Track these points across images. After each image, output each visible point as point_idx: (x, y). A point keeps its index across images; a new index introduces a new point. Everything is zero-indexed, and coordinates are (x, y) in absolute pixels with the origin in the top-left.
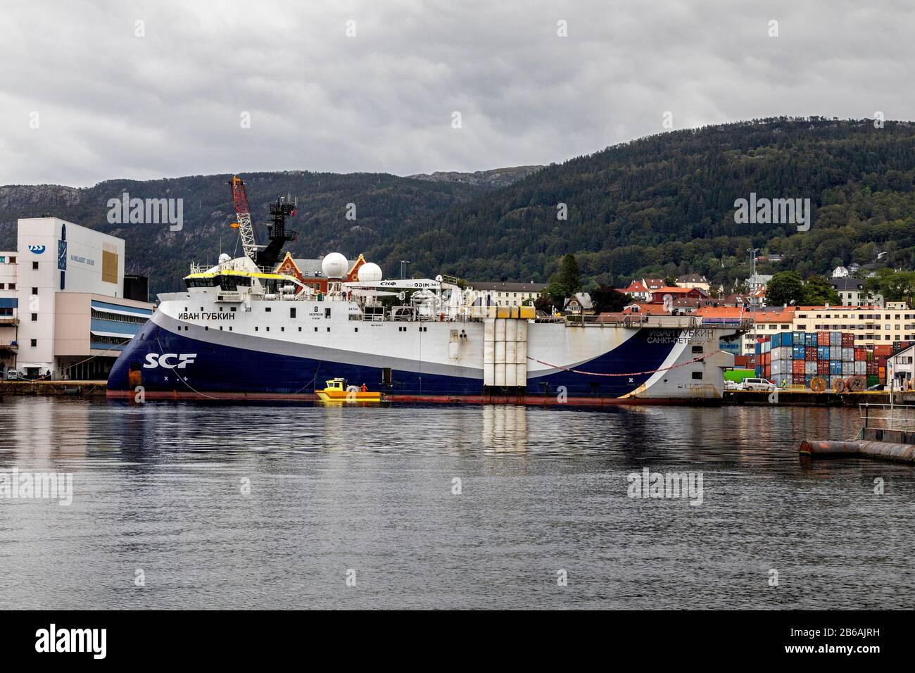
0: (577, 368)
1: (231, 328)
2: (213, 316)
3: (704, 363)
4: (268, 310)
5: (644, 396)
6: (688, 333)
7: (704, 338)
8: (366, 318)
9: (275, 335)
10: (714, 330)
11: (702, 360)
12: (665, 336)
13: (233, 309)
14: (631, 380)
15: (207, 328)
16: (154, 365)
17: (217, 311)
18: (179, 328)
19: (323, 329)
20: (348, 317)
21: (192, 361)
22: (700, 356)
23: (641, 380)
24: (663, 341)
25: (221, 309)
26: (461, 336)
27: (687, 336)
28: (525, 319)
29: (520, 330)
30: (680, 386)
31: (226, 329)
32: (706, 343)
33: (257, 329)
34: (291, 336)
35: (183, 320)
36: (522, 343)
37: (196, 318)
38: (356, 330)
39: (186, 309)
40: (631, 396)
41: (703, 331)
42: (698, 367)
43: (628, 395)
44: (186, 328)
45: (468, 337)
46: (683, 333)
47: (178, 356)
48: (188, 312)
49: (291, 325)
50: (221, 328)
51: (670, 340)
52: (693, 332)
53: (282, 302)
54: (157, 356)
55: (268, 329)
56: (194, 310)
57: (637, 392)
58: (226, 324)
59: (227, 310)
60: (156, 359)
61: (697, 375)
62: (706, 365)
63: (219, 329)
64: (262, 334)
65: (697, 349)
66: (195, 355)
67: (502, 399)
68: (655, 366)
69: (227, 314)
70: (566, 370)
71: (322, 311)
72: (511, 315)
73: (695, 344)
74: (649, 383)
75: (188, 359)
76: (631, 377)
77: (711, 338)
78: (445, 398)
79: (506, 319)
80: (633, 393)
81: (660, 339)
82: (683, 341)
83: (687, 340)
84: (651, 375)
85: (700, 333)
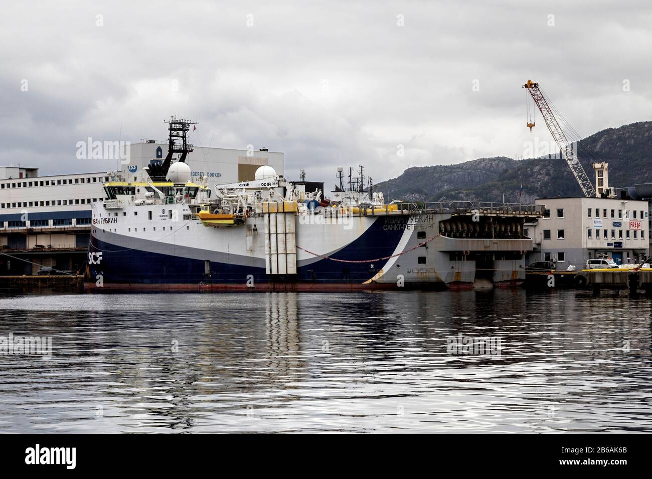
0: (332, 256)
1: (115, 230)
2: (106, 221)
3: (427, 248)
4: (136, 214)
5: (381, 281)
6: (414, 220)
7: (427, 223)
9: (140, 235)
10: (433, 215)
11: (425, 245)
12: (397, 223)
13: (117, 214)
14: (372, 266)
15: (104, 231)
16: (91, 261)
17: (108, 217)
19: (168, 228)
20: (183, 217)
21: (101, 258)
22: (423, 241)
23: (380, 266)
24: (395, 227)
25: (110, 215)
26: (254, 230)
27: (414, 223)
29: (288, 223)
30: (409, 270)
31: (113, 231)
32: (428, 228)
33: (130, 230)
34: (149, 235)
35: (94, 225)
36: (290, 235)
37: (99, 222)
38: (188, 227)
39: (95, 215)
40: (372, 281)
41: (426, 216)
42: (422, 252)
43: (370, 281)
44: (95, 231)
45: (259, 231)
46: (410, 220)
47: (96, 254)
48: (96, 218)
49: (149, 225)
51: (401, 226)
52: (418, 218)
53: (146, 207)
54: (91, 254)
55: (136, 230)
57: (376, 277)
58: (113, 227)
59: (113, 215)
60: (91, 257)
61: (422, 260)
62: (428, 250)
63: (110, 231)
64: (133, 234)
65: (422, 235)
66: (102, 253)
67: (282, 286)
68: (389, 253)
69: (113, 219)
70: (325, 259)
71: (167, 212)
72: (278, 210)
73: (420, 230)
74: (386, 268)
75: (100, 256)
76: (372, 263)
77: (431, 223)
78: (244, 286)
79: (276, 213)
80: (374, 278)
81: (393, 226)
82: (410, 228)
83: (413, 226)
84: (386, 261)
85: (423, 219)
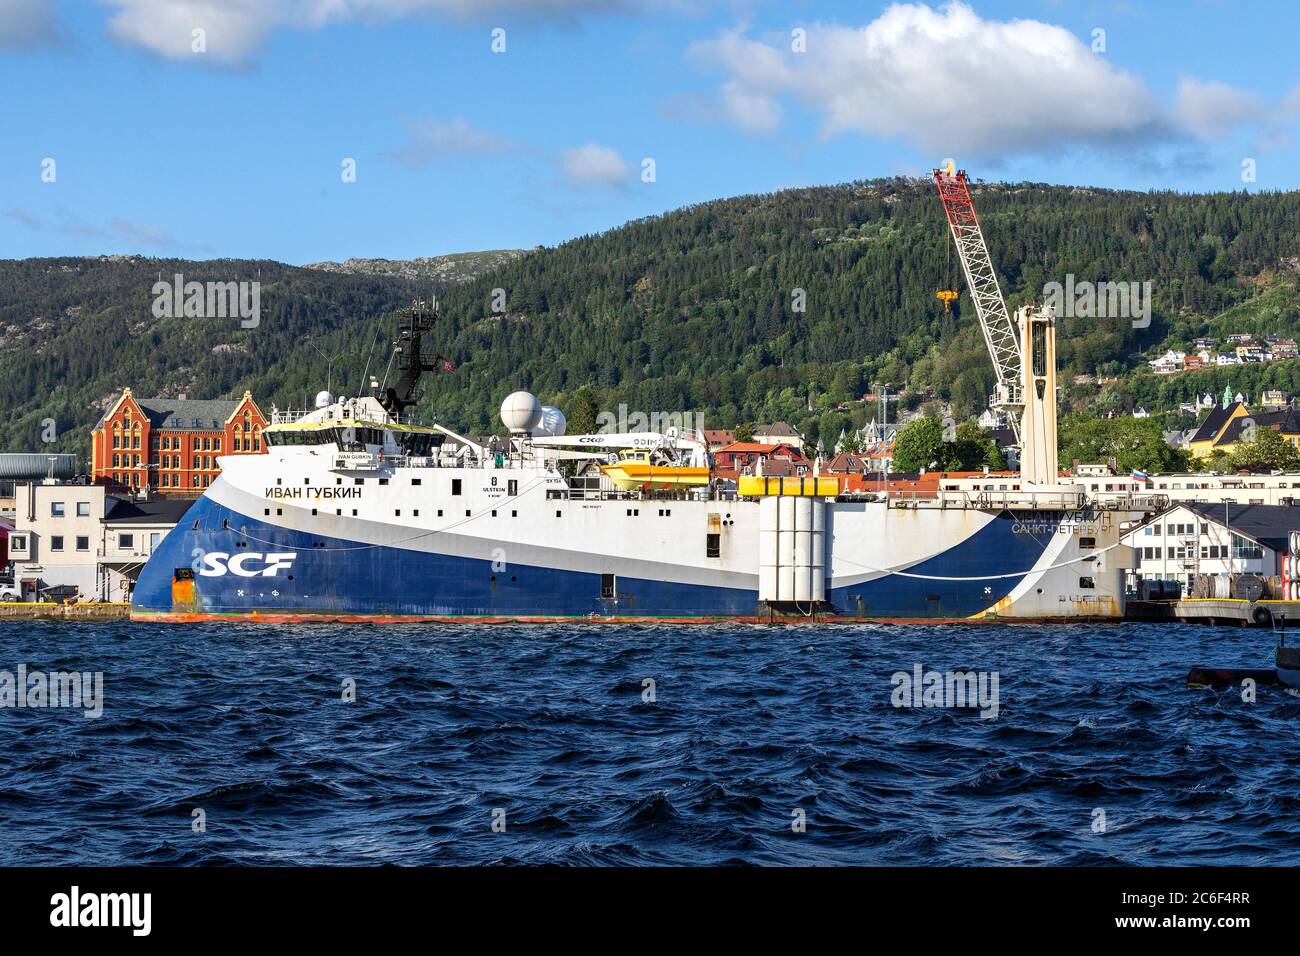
0: (907, 571)
1: (355, 512)
2: (326, 493)
3: (1097, 564)
4: (416, 482)
5: (1007, 614)
6: (1073, 518)
7: (1098, 525)
8: (572, 495)
9: (428, 522)
10: (1112, 513)
11: (1094, 559)
12: (1039, 522)
13: (359, 482)
14: (988, 588)
15: (315, 512)
16: (219, 571)
17: (333, 485)
18: (267, 512)
19: (504, 513)
20: (545, 493)
21: (288, 565)
22: (1091, 553)
23: (1003, 589)
24: (1036, 529)
25: (339, 481)
26: (725, 523)
27: (1072, 523)
28: (823, 498)
29: (816, 514)
30: (1062, 598)
31: (347, 513)
32: (1100, 532)
33: (398, 513)
34: (453, 523)
35: (274, 499)
36: (819, 535)
37: (297, 495)
38: (559, 514)
39: (279, 481)
40: (988, 614)
41: (1096, 514)
42: (1087, 570)
43: (984, 614)
44: (280, 512)
45: (736, 524)
46: (1065, 518)
47: (264, 557)
48: (283, 487)
49: (454, 506)
50: (339, 511)
51: (1047, 528)
52: (1081, 515)
53: (438, 471)
54: (225, 556)
55: (416, 513)
56: (293, 482)
57: (996, 609)
58: (347, 505)
59: (348, 482)
60: (224, 562)
61: (1087, 582)
62: (1101, 566)
63: (335, 513)
64: (406, 520)
65: (1087, 543)
66: (293, 556)
69: (349, 490)
70: (893, 575)
71: (503, 484)
72: (802, 491)
73: (1084, 535)
74: (1015, 594)
75: (281, 561)
76: (989, 582)
77: (1107, 525)
79: (795, 496)
80: (991, 610)
81: (1031, 526)
82: (1067, 530)
83: (1072, 528)
84: (1017, 580)
85: (1090, 517)
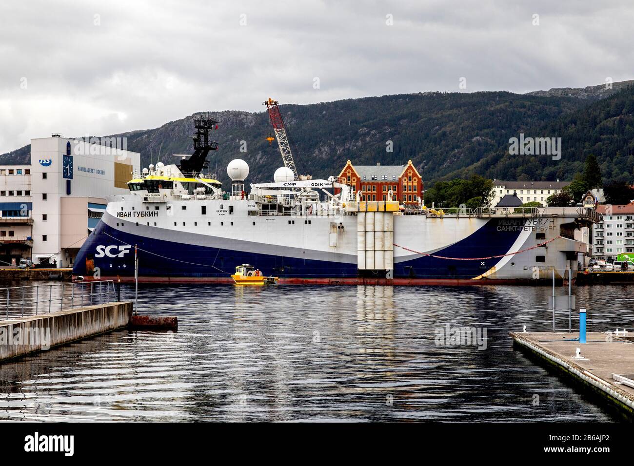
0: (438, 253)
1: (155, 224)
2: (141, 214)
3: (547, 248)
4: (184, 208)
5: (493, 277)
6: (532, 222)
7: (547, 225)
8: (263, 214)
9: (190, 229)
10: (555, 219)
11: (544, 245)
12: (512, 225)
13: (157, 208)
14: (483, 264)
15: (137, 224)
16: (102, 255)
17: (145, 210)
18: (118, 225)
19: (227, 223)
20: (247, 213)
21: (128, 251)
22: (543, 242)
23: (491, 264)
24: (511, 229)
25: (148, 208)
26: (339, 227)
27: (532, 225)
28: (391, 212)
29: (386, 222)
30: (526, 268)
31: (151, 225)
32: (548, 230)
33: (175, 224)
34: (203, 230)
35: (120, 218)
36: (389, 233)
37: (129, 215)
38: (254, 223)
39: (122, 208)
40: (483, 277)
41: (546, 219)
42: (541, 252)
43: (480, 277)
44: (123, 224)
45: (345, 228)
46: (528, 222)
47: (118, 247)
48: (124, 211)
49: (202, 220)
50: (148, 223)
51: (517, 228)
52: (537, 220)
53: (196, 201)
54: (103, 247)
55: (184, 224)
56: (128, 209)
57: (488, 274)
58: (151, 220)
59: (152, 209)
60: (103, 250)
61: (540, 259)
62: (548, 250)
63: (146, 224)
64: (179, 228)
65: (541, 236)
66: (129, 247)
67: (373, 281)
68: (504, 251)
69: (152, 212)
70: (427, 256)
71: (226, 208)
72: (378, 209)
73: (539, 231)
74: (499, 266)
75: (125, 249)
76: (483, 261)
77: (552, 226)
78: (326, 280)
79: (375, 212)
80: (484, 275)
81: (508, 227)
82: (528, 229)
83: (531, 228)
84: (500, 259)
85: (542, 222)
